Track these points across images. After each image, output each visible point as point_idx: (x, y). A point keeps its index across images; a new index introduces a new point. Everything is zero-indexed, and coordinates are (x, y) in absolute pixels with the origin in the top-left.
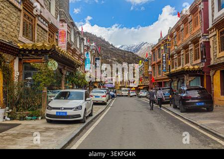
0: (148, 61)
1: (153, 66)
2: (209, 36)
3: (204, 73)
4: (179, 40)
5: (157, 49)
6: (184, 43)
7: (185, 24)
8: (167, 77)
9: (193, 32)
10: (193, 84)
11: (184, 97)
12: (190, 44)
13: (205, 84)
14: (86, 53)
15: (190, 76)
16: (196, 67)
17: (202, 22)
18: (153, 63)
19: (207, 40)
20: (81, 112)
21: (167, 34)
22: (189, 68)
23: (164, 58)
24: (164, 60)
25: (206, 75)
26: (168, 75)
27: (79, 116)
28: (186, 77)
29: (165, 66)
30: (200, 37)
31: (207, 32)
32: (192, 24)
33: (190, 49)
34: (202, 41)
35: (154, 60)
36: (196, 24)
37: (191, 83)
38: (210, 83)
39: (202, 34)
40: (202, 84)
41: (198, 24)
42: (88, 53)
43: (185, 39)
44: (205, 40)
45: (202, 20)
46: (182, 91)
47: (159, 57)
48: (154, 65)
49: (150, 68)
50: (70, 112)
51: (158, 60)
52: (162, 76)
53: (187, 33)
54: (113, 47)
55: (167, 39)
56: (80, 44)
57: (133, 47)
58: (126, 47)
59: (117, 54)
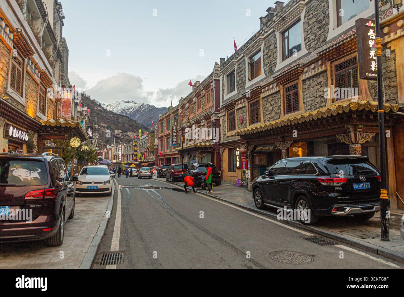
0: (154, 132)
1: (161, 139)
2: (220, 115)
3: (214, 150)
4: (191, 113)
5: (165, 119)
6: (196, 118)
7: (197, 97)
8: (177, 152)
9: (206, 108)
10: (204, 161)
11: (197, 173)
12: (202, 120)
13: (215, 161)
14: (80, 121)
15: (202, 153)
16: (208, 144)
17: (214, 100)
18: (160, 135)
19: (218, 118)
20: (109, 186)
21: (178, 104)
22: (201, 145)
23: (174, 131)
24: (175, 134)
25: (217, 152)
26: (179, 151)
27: (108, 189)
28: (197, 154)
29: (175, 140)
30: (212, 115)
31: (218, 110)
32: (204, 99)
33: (202, 124)
34: (213, 118)
35: (162, 132)
36: (208, 101)
37: (203, 159)
38: (220, 160)
39: (213, 112)
40: (213, 161)
41: (210, 101)
42: (82, 121)
43: (197, 113)
44: (216, 118)
45: (214, 98)
46: (194, 168)
47: (168, 129)
48: (162, 137)
49: (156, 141)
50: (100, 186)
51: (167, 132)
52: (171, 151)
53: (199, 107)
54: (102, 107)
55: (178, 110)
56: (75, 111)
57: (129, 109)
58: (119, 108)
59: (107, 119)
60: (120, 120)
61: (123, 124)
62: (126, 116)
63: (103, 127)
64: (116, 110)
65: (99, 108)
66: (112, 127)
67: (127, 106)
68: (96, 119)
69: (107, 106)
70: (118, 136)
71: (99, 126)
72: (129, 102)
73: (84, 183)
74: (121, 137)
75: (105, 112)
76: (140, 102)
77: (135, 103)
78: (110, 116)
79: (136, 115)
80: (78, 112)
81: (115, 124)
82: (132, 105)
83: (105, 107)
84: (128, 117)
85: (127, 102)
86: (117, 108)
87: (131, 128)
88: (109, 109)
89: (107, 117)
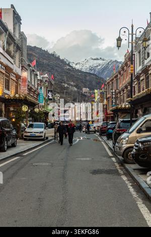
4: (124, 79)
5: (111, 83)
14: (39, 87)
16: (127, 106)
18: (108, 96)
20: (43, 135)
22: (121, 107)
29: (114, 101)
42: (41, 88)
50: (37, 134)
54: (70, 66)
55: (117, 75)
56: (34, 81)
57: (97, 66)
58: (88, 66)
59: (76, 77)
60: (88, 78)
61: (91, 82)
62: (93, 74)
63: (72, 85)
64: (85, 68)
65: (68, 67)
66: (80, 85)
67: (96, 63)
68: (65, 78)
69: (76, 64)
70: (86, 94)
71: (68, 84)
72: (97, 59)
73: (29, 132)
74: (89, 95)
75: (73, 71)
76: (108, 59)
77: (103, 60)
78: (78, 75)
79: (104, 72)
80: (39, 80)
81: (82, 82)
82: (100, 62)
83: (74, 66)
84: (96, 75)
85: (95, 60)
86: (85, 65)
87: (98, 86)
88: (78, 67)
89: (76, 76)
